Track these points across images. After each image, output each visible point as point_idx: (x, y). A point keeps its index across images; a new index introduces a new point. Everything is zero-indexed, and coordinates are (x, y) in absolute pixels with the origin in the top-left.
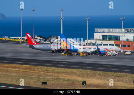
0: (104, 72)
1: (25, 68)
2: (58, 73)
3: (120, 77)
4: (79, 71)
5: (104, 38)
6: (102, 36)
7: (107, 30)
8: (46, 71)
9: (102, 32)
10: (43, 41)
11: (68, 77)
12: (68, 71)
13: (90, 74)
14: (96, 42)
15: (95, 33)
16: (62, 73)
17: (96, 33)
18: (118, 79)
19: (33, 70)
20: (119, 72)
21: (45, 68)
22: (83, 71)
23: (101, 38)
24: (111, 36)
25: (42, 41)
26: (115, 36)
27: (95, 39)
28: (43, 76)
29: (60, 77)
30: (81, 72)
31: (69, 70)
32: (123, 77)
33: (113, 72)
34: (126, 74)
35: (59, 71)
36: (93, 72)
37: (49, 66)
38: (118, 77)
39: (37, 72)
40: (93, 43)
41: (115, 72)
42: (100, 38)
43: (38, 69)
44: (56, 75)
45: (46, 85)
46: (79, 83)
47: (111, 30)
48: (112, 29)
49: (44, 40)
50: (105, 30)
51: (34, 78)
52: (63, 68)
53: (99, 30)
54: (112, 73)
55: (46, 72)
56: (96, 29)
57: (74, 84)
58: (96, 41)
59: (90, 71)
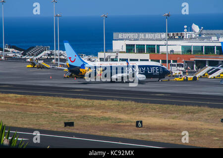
0: (159, 105)
1: (16, 100)
2: (78, 107)
3: (191, 113)
4: (115, 104)
5: (130, 49)
6: (127, 45)
7: (135, 35)
8: (57, 103)
9: (126, 39)
10: (20, 56)
11: (101, 114)
12: (95, 104)
13: (136, 109)
14: (117, 57)
15: (113, 41)
16: (86, 107)
17: (115, 40)
18: (190, 116)
19: (32, 103)
20: (186, 106)
21: (51, 99)
22: (122, 103)
23: (125, 49)
24: (142, 45)
25: (18, 55)
26: (150, 45)
27: (114, 51)
28: (56, 113)
29: (87, 114)
30: (118, 105)
31: (96, 102)
32: (197, 113)
33: (176, 105)
34: (199, 108)
35: (79, 103)
36: (140, 104)
37: (58, 96)
38: (189, 113)
39: (40, 105)
40: (112, 57)
41: (179, 105)
42: (122, 49)
43: (39, 100)
44: (78, 110)
45: (72, 127)
46: (127, 124)
47: (142, 35)
48: (145, 33)
49: (22, 54)
50: (131, 35)
51: (43, 116)
52: (84, 98)
53: (120, 35)
54: (174, 106)
55: (55, 105)
56: (115, 35)
57: (119, 126)
58: (117, 54)
59: (133, 102)
